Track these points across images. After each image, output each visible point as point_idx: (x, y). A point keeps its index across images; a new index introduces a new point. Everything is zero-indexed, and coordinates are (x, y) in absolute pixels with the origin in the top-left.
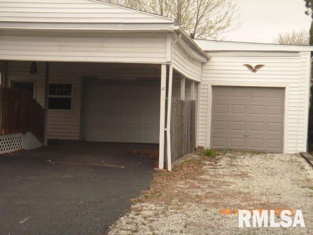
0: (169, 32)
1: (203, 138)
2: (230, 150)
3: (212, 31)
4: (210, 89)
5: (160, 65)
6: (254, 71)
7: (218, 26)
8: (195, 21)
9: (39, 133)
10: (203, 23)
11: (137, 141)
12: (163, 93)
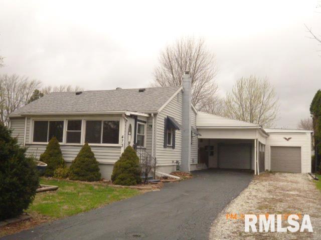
0: (257, 129)
1: (268, 166)
2: (279, 172)
3: (267, 121)
4: (270, 148)
5: (254, 140)
6: (288, 140)
7: (270, 118)
8: (259, 116)
9: (207, 164)
10: (263, 117)
11: (242, 168)
12: (255, 149)
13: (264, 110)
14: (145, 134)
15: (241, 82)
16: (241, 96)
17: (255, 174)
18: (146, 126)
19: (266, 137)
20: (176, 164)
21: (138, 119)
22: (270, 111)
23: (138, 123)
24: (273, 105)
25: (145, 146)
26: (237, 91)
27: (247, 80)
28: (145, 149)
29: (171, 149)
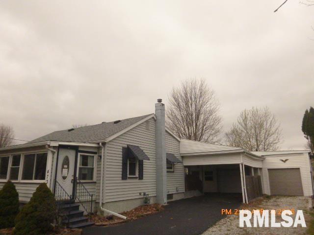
4: (267, 170)
13: (268, 136)
14: (95, 166)
15: (244, 113)
16: (246, 125)
17: (244, 202)
18: (96, 156)
19: (262, 160)
20: (143, 197)
21: (80, 149)
22: (273, 136)
23: (79, 154)
24: (276, 131)
25: (95, 179)
26: (242, 121)
27: (250, 111)
28: (95, 182)
29: (137, 180)
